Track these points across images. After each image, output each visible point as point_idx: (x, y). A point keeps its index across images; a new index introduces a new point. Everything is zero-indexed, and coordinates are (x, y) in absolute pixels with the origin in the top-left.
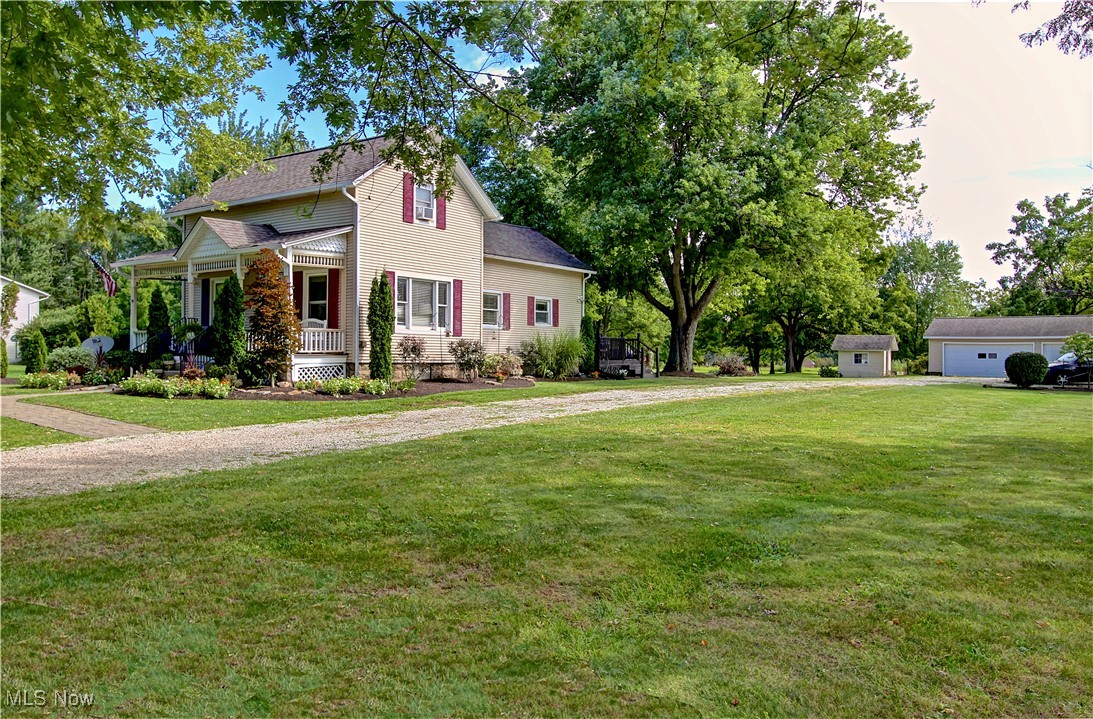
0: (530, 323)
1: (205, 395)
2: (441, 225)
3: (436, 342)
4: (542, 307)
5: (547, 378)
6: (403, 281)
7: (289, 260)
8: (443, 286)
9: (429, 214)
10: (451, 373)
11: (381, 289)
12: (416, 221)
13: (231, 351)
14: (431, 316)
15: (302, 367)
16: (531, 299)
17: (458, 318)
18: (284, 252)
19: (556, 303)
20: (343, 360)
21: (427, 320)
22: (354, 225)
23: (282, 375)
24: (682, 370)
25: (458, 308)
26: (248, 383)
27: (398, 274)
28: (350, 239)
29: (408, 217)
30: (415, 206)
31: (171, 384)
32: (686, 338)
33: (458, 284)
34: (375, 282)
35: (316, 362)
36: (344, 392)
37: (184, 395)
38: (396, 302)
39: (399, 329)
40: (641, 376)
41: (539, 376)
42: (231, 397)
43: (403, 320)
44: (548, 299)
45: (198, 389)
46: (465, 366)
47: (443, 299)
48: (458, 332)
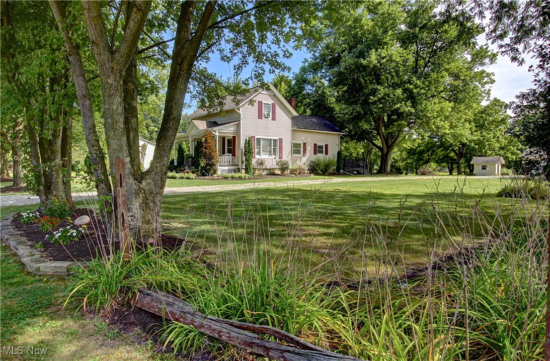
0: (315, 153)
1: (188, 178)
2: (274, 119)
3: (270, 161)
4: (321, 147)
5: (320, 175)
6: (259, 140)
7: (217, 134)
8: (275, 141)
9: (268, 115)
10: (278, 172)
11: (248, 143)
12: (263, 118)
13: (200, 164)
14: (270, 152)
15: (222, 169)
16: (315, 145)
17: (281, 152)
18: (215, 131)
19: (326, 146)
20: (237, 167)
21: (268, 153)
22: (240, 121)
23: (215, 172)
24: (385, 172)
25: (281, 149)
26: (203, 175)
27: (256, 137)
28: (238, 125)
29: (260, 117)
30: (263, 112)
31: (177, 175)
32: (387, 159)
33: (281, 140)
34: (246, 140)
35: (227, 168)
36: (233, 178)
37: (182, 178)
38: (256, 147)
39: (257, 157)
40: (363, 174)
41: (317, 174)
42: (196, 179)
43: (259, 153)
44: (324, 145)
45: (186, 176)
46: (283, 169)
47: (275, 146)
48: (281, 157)
